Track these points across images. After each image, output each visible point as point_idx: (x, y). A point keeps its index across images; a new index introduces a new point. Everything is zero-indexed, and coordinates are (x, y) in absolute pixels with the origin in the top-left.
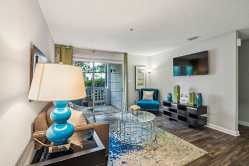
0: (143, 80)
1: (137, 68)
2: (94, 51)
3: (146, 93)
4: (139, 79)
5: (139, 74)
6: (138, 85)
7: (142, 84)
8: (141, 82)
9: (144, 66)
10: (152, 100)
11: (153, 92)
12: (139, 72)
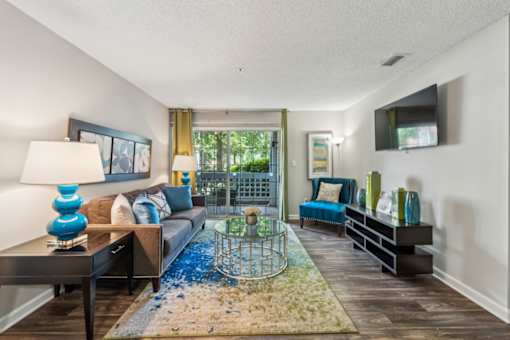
0: (325, 160)
1: (311, 136)
2: (227, 112)
3: (326, 187)
4: (316, 159)
5: (317, 148)
6: (314, 170)
7: (324, 169)
8: (320, 164)
9: (329, 132)
10: (336, 201)
11: (341, 185)
12: (316, 144)
